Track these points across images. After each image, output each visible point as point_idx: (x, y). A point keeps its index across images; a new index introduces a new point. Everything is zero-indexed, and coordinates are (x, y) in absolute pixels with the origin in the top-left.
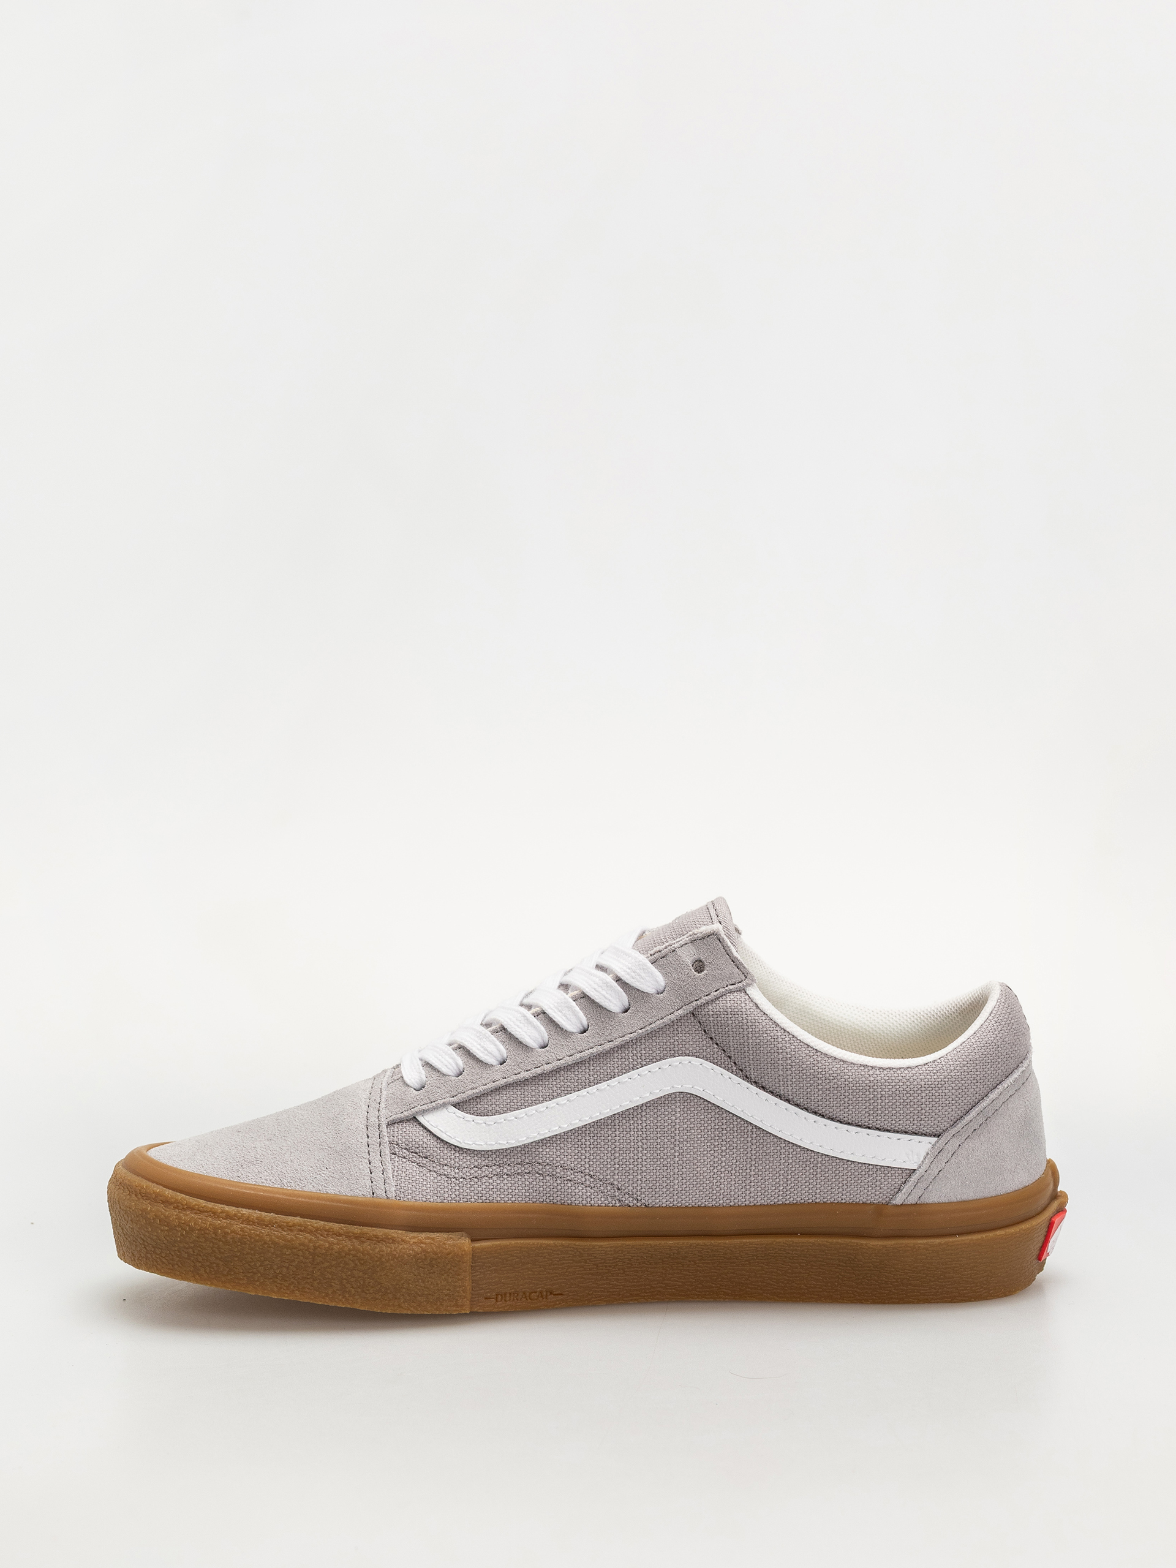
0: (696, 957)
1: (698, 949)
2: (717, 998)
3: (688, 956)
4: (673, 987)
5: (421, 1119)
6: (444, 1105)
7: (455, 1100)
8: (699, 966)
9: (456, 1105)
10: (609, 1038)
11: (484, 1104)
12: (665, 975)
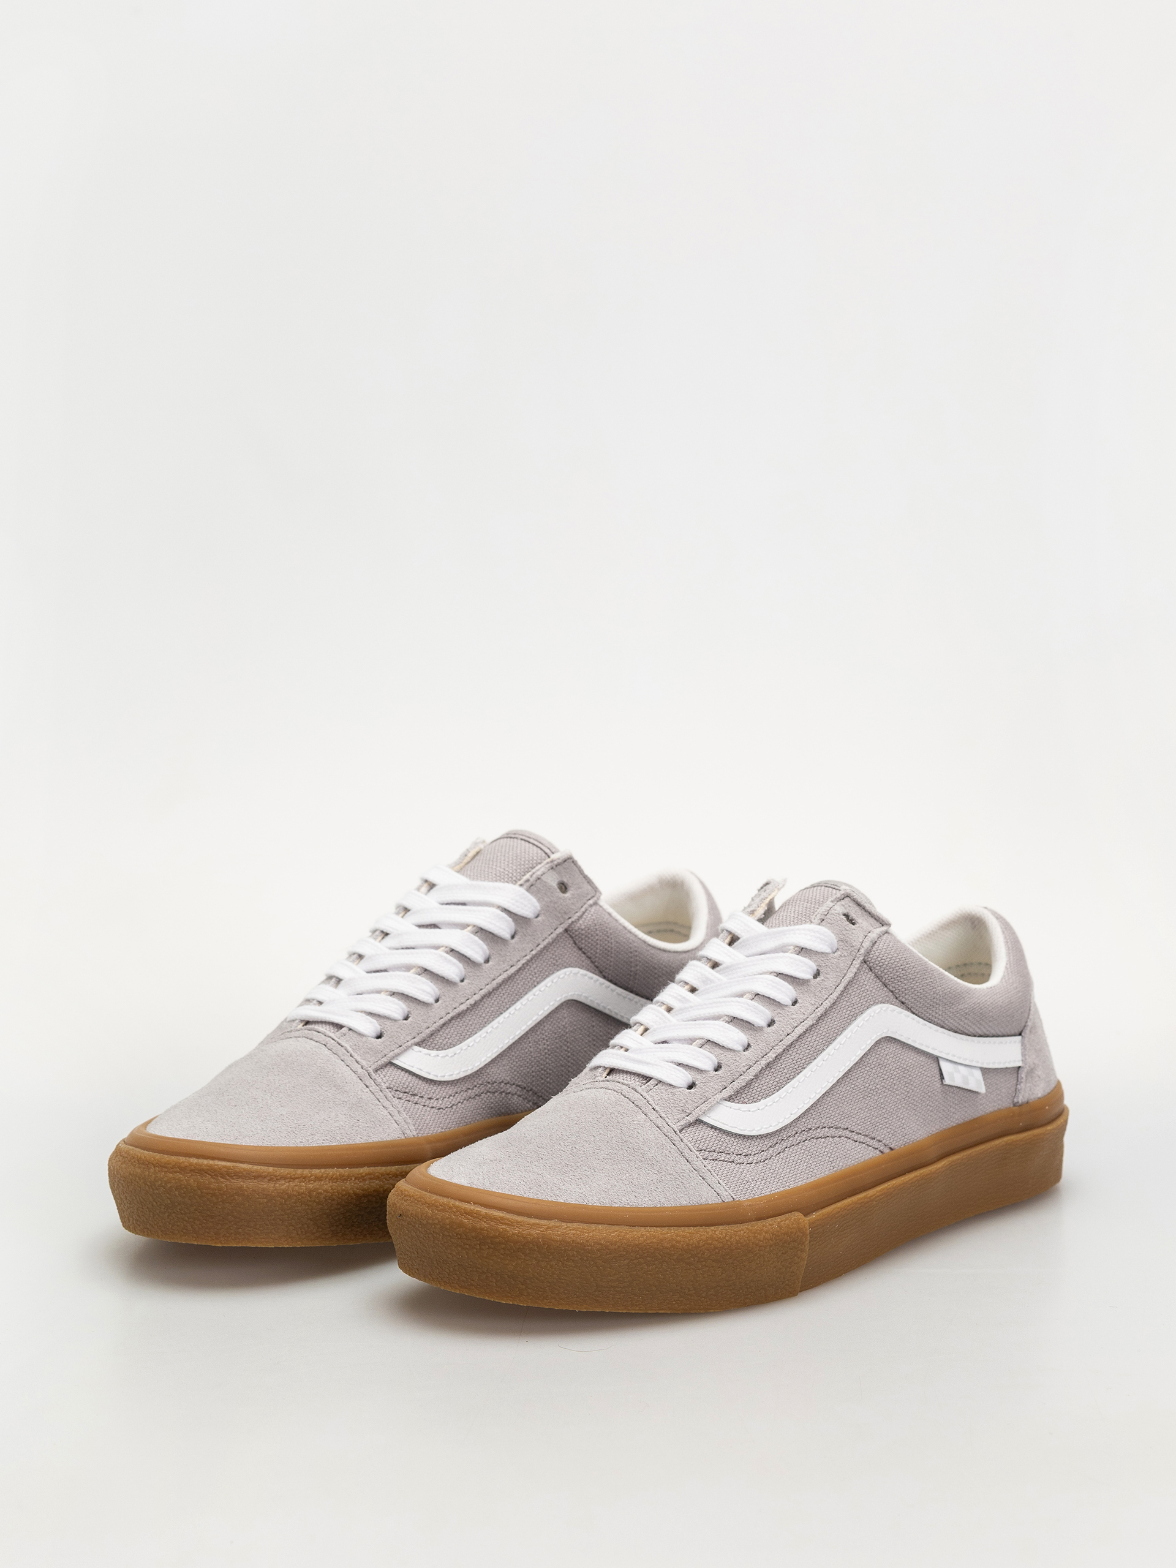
0: (560, 879)
1: (559, 873)
2: (584, 913)
3: (552, 880)
4: (548, 909)
5: (395, 1062)
6: (408, 1048)
7: (417, 1040)
8: (563, 887)
9: (418, 1044)
10: (511, 963)
11: (438, 1039)
12: (539, 900)
